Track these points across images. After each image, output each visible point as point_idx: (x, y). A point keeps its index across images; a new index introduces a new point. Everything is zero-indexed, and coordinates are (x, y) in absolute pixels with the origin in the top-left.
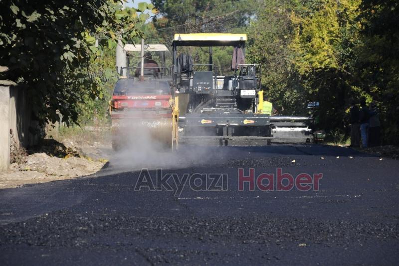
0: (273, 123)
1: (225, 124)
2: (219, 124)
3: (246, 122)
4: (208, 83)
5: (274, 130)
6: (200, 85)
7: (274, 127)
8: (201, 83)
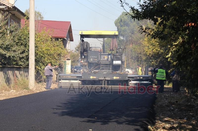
0: (129, 79)
1: (103, 79)
2: (100, 79)
3: (115, 78)
4: (96, 57)
5: (130, 82)
6: (92, 58)
7: (130, 81)
8: (92, 57)
